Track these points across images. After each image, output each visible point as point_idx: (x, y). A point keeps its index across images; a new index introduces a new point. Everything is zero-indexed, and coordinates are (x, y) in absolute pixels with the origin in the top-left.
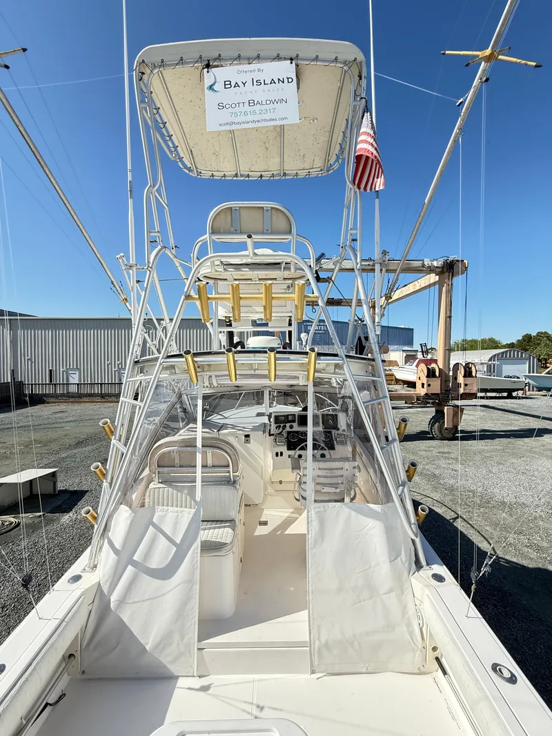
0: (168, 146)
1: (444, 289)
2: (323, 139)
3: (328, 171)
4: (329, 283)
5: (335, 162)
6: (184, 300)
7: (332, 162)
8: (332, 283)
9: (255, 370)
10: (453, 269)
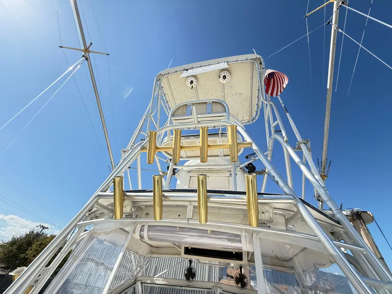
0: (166, 106)
1: (362, 232)
2: (247, 104)
3: (252, 120)
4: (265, 174)
5: (256, 116)
6: (139, 150)
7: (254, 116)
8: (266, 174)
9: (188, 219)
10: (361, 217)
